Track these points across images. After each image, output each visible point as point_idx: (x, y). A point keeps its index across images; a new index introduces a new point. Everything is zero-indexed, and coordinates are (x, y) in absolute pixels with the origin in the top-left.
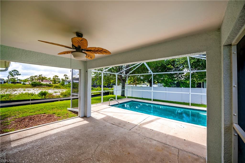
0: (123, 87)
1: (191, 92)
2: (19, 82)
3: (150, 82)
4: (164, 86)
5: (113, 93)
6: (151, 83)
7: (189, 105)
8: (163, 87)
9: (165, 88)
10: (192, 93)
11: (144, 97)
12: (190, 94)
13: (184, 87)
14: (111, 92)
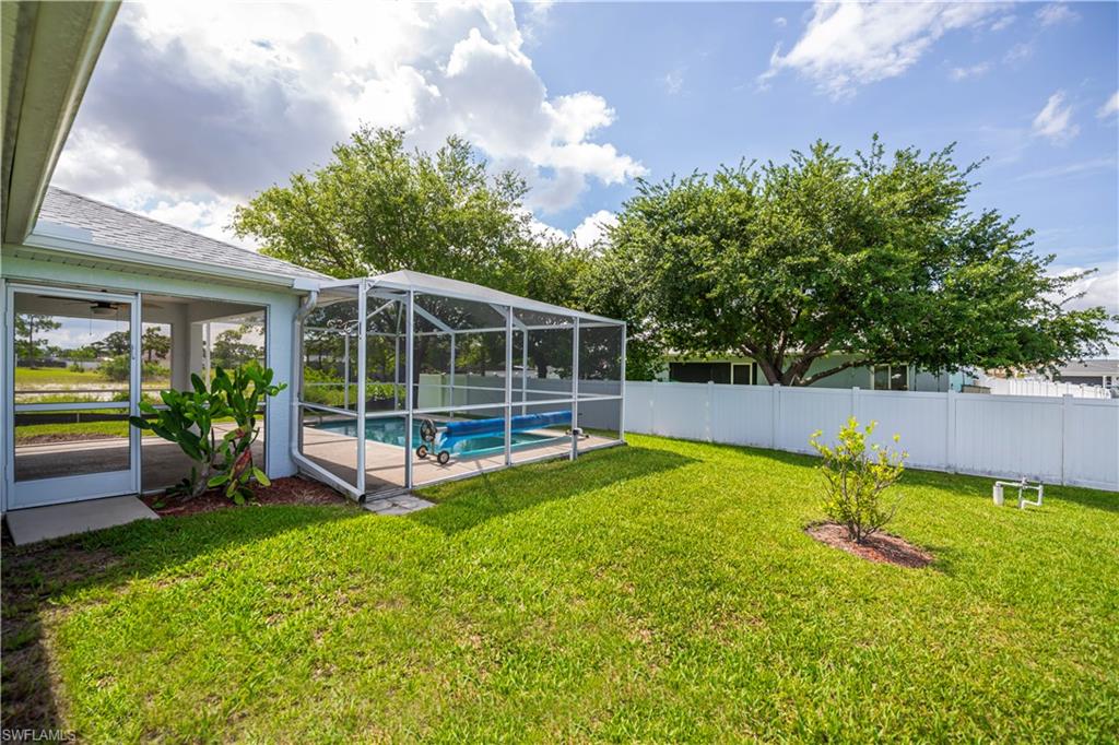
2: (57, 359)
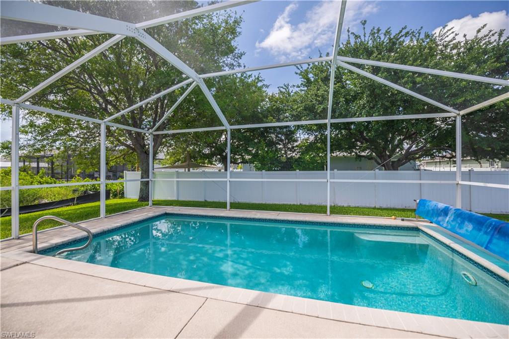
0: (146, 173)
1: (330, 179)
3: (224, 160)
4: (259, 169)
5: (123, 193)
6: (225, 163)
7: (325, 212)
8: (254, 172)
9: (260, 172)
10: (332, 180)
11: (210, 199)
12: (329, 183)
13: (300, 170)
14: (116, 191)
